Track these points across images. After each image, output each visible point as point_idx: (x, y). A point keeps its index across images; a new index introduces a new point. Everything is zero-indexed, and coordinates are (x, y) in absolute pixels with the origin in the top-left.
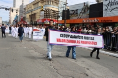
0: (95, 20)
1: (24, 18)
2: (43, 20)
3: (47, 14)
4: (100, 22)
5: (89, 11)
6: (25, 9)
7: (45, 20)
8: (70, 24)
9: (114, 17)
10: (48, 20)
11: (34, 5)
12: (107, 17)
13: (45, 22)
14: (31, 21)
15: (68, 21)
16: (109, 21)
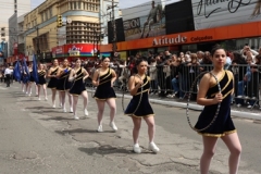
0: (179, 38)
1: (22, 46)
2: (66, 48)
3: (74, 33)
4: (190, 41)
5: (164, 20)
6: (21, 24)
7: (71, 46)
8: (128, 51)
10: (77, 46)
11: (41, 13)
12: (202, 31)
13: (70, 51)
14: (38, 52)
15: (121, 45)
16: (206, 38)
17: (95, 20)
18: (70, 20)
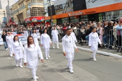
0: (80, 13)
1: (12, 18)
2: (31, 19)
3: (33, 12)
4: (85, 14)
5: (72, 5)
6: (11, 9)
7: (33, 18)
8: (57, 19)
9: (97, 8)
10: (35, 17)
11: (19, 4)
13: (33, 20)
14: (19, 21)
15: (54, 17)
17: (42, 7)
18: (31, 7)
